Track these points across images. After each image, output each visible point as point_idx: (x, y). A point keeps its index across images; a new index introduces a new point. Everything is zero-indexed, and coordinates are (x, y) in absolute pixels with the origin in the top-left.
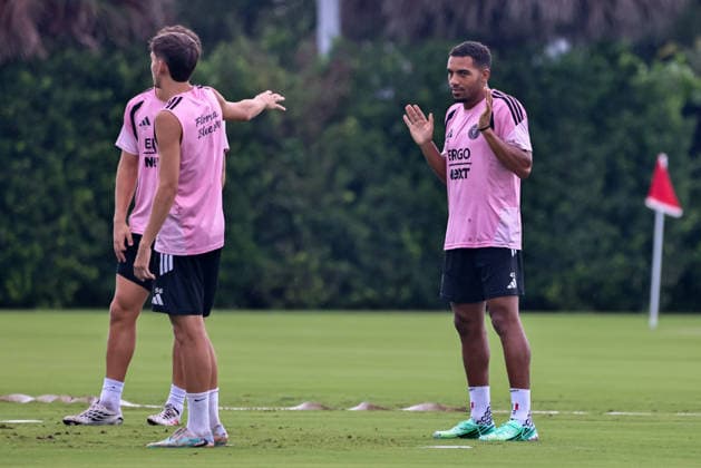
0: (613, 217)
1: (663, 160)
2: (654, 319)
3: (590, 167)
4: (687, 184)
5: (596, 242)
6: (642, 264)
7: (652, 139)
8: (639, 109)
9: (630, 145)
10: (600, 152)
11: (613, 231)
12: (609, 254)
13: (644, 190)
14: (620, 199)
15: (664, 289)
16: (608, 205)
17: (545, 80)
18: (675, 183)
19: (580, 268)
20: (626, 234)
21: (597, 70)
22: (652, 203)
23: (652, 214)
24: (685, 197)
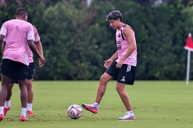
0: (175, 52)
1: (190, 35)
2: (187, 82)
3: (169, 37)
5: (170, 60)
6: (184, 66)
7: (187, 29)
8: (183, 20)
9: (181, 31)
10: (171, 33)
11: (176, 56)
13: (184, 44)
14: (178, 47)
15: (191, 73)
16: (173, 48)
17: (155, 11)
19: (166, 67)
20: (179, 57)
21: (171, 9)
22: (186, 48)
23: (187, 51)
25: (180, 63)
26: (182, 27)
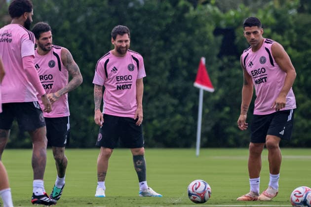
0: (174, 94)
1: (203, 60)
2: (198, 151)
3: (162, 64)
4: (216, 74)
5: (165, 108)
6: (191, 119)
7: (197, 49)
8: (190, 32)
9: (185, 51)
10: (167, 56)
11: (175, 101)
12: (173, 114)
13: (193, 78)
14: (179, 83)
15: (203, 135)
16: (171, 86)
17: (136, 14)
18: (210, 73)
19: (155, 122)
20: (182, 103)
21: (166, 9)
22: (197, 85)
23: (197, 91)
24: (216, 81)
25: (183, 114)
26: (187, 45)
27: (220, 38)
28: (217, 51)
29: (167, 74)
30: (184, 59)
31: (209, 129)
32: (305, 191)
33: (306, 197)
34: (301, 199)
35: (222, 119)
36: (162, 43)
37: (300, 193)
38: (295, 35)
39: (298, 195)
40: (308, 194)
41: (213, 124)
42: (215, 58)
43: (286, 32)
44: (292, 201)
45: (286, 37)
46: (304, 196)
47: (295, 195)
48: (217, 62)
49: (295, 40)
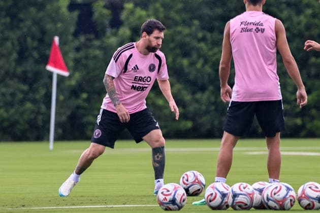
27: (76, 14)
28: (72, 29)
29: (15, 56)
30: (33, 39)
31: (64, 118)
32: (174, 188)
33: (175, 195)
34: (169, 198)
35: (78, 107)
36: (8, 20)
37: (168, 191)
38: (161, 10)
39: (166, 193)
40: (177, 192)
41: (69, 113)
42: (70, 38)
43: (151, 7)
44: (159, 200)
45: (151, 12)
46: (173, 194)
47: (162, 193)
48: (73, 41)
49: (161, 15)
